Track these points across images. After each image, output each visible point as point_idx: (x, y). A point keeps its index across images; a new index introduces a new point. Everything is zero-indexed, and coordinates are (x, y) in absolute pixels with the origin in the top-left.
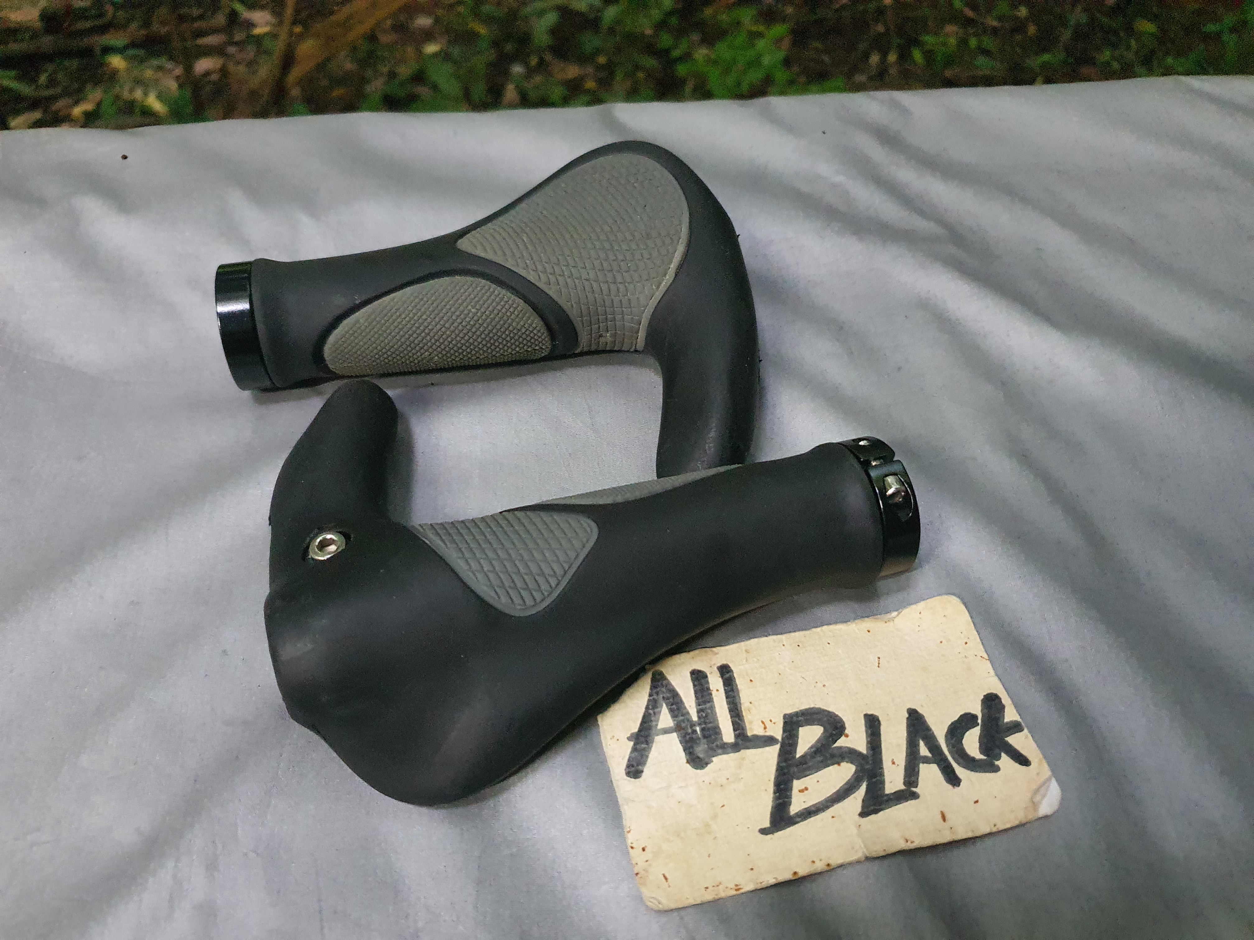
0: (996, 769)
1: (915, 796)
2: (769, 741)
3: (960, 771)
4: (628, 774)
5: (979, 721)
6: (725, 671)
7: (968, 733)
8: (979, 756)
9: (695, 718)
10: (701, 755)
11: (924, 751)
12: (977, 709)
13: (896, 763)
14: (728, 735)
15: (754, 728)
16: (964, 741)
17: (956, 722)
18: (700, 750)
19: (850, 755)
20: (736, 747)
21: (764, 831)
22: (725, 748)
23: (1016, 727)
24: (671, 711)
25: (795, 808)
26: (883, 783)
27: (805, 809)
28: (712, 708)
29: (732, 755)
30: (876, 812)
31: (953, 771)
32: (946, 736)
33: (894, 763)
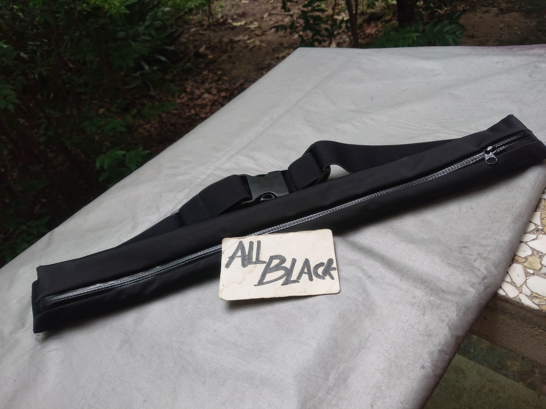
0: (325, 279)
1: (299, 282)
2: (264, 262)
3: (314, 277)
4: (226, 267)
6: (259, 243)
8: (321, 274)
9: (247, 254)
11: (306, 270)
12: (325, 262)
14: (254, 260)
15: (262, 258)
18: (245, 262)
19: (285, 268)
20: (255, 263)
21: (255, 285)
22: (252, 263)
23: (334, 269)
24: (242, 251)
25: (264, 281)
26: (291, 277)
28: (252, 252)
29: (254, 265)
30: (286, 284)
31: (312, 277)
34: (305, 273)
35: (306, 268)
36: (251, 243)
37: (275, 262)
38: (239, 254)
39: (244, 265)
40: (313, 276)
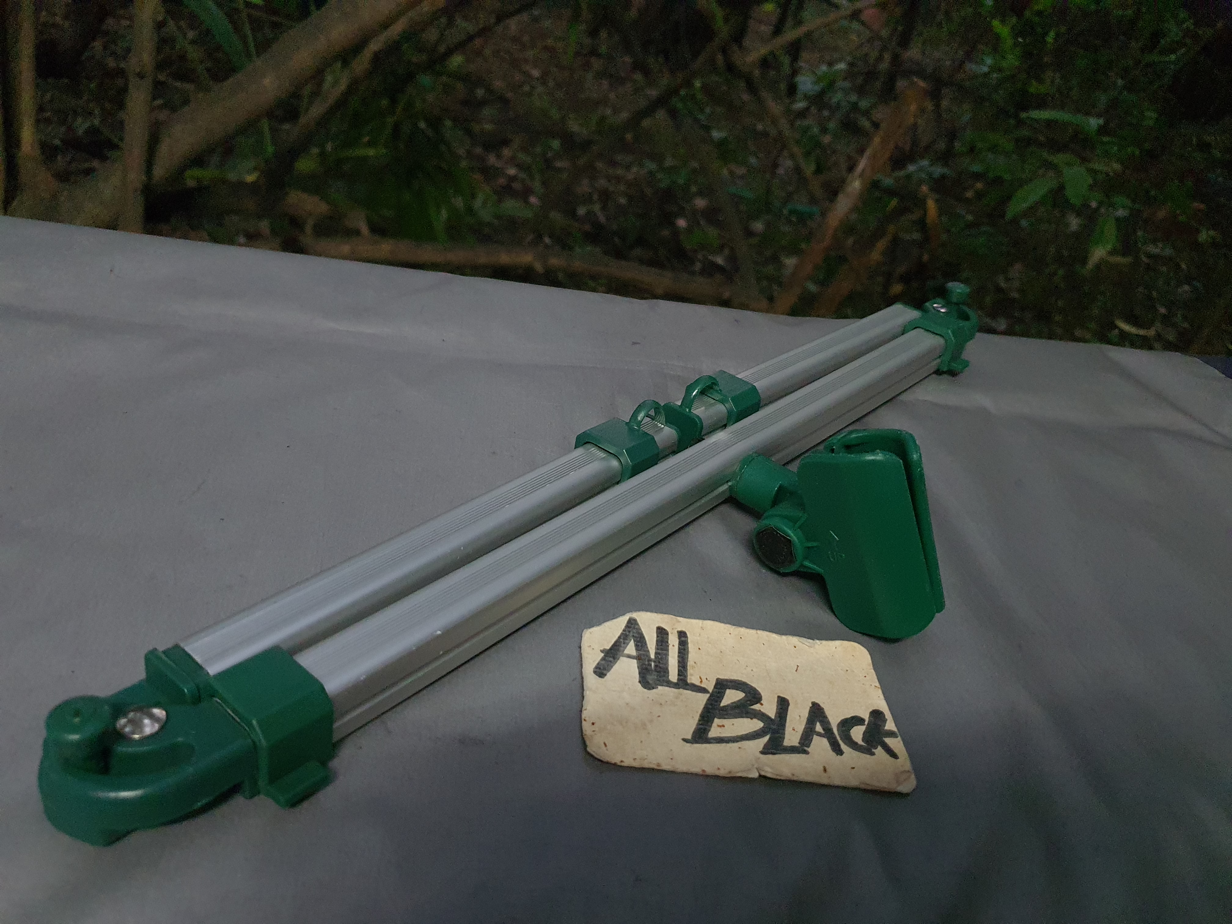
10: (651, 682)
34: (819, 734)
35: (818, 724)
36: (662, 633)
37: (732, 697)
38: (631, 648)
39: (645, 683)
40: (841, 742)
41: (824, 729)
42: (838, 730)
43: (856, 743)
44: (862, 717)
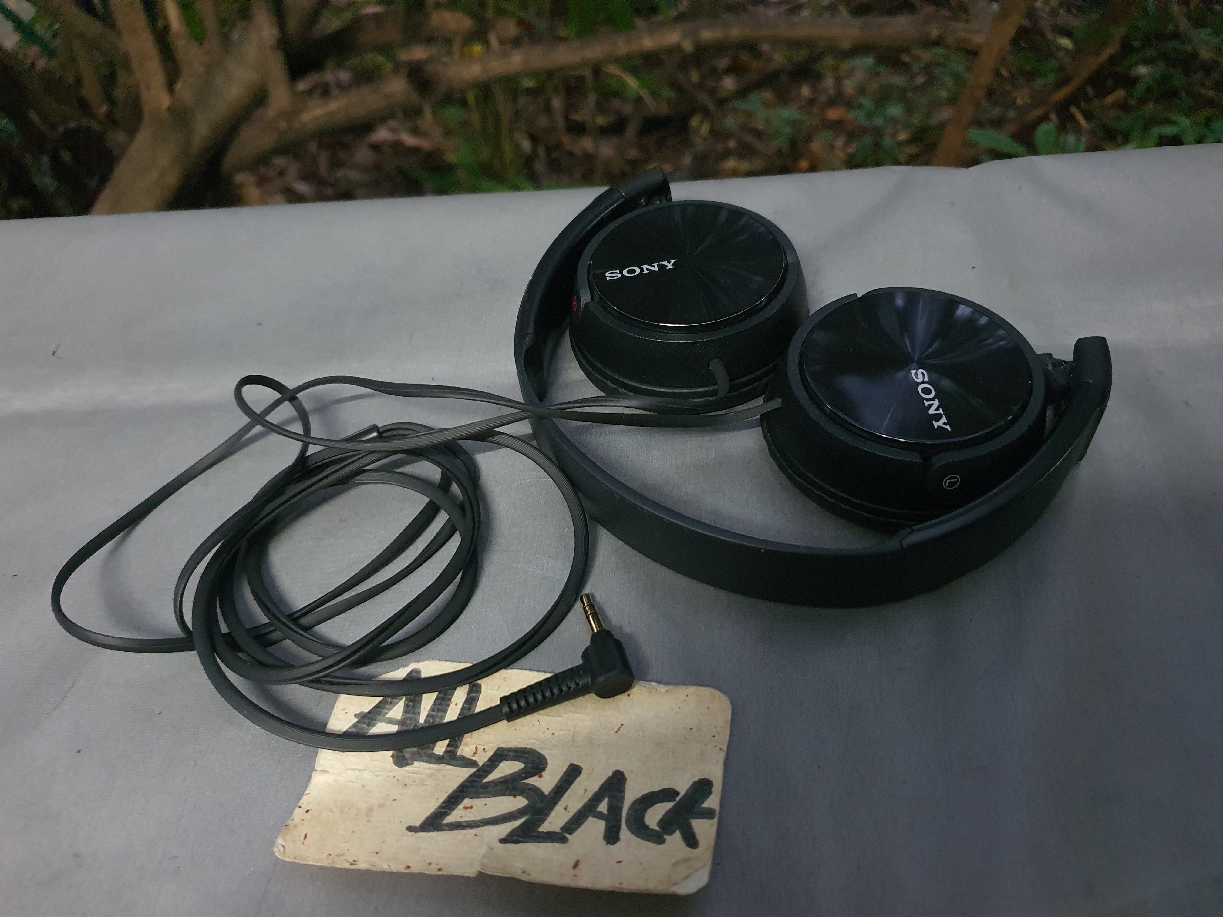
5: (678, 798)
7: (659, 805)
13: (568, 810)
16: (649, 811)
17: (654, 792)
27: (458, 822)
32: (635, 803)
33: (565, 809)
35: (606, 801)
41: (610, 808)
42: (630, 809)
43: (647, 827)
44: (677, 789)
